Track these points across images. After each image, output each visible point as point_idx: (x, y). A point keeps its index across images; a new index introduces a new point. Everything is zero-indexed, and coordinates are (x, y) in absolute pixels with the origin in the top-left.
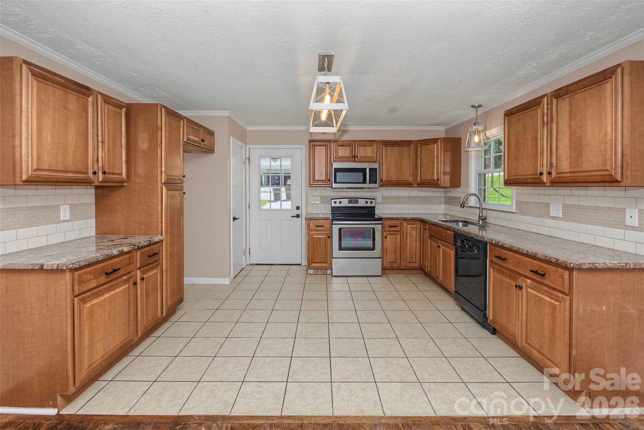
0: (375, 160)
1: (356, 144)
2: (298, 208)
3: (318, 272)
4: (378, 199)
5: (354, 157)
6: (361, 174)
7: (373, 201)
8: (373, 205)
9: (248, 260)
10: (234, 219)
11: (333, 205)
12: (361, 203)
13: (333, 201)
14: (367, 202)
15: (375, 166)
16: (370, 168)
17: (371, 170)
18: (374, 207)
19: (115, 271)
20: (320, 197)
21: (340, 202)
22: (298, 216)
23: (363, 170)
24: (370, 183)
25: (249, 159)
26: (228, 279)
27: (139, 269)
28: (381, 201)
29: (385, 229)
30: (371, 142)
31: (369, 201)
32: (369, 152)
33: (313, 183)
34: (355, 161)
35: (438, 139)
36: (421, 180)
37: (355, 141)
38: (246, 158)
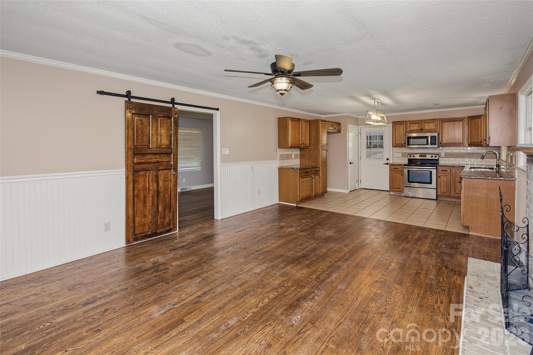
0: (436, 131)
1: (423, 122)
2: (388, 159)
3: (396, 193)
4: (442, 154)
5: (422, 129)
6: (426, 139)
7: (437, 156)
8: (437, 158)
9: (360, 186)
10: (351, 163)
11: (409, 158)
12: (428, 157)
13: (409, 155)
14: (432, 157)
15: (436, 134)
16: (431, 136)
17: (431, 137)
18: (438, 160)
19: (307, 173)
20: (401, 153)
21: (414, 156)
22: (387, 164)
23: (427, 137)
24: (431, 145)
25: (360, 133)
26: (347, 191)
27: (313, 174)
28: (444, 156)
29: (439, 172)
30: (433, 120)
31: (434, 156)
32: (431, 126)
33: (395, 145)
34: (422, 132)
35: (482, 115)
36: (471, 142)
37: (422, 121)
38: (358, 133)
